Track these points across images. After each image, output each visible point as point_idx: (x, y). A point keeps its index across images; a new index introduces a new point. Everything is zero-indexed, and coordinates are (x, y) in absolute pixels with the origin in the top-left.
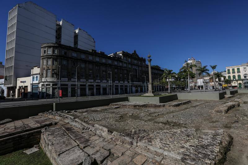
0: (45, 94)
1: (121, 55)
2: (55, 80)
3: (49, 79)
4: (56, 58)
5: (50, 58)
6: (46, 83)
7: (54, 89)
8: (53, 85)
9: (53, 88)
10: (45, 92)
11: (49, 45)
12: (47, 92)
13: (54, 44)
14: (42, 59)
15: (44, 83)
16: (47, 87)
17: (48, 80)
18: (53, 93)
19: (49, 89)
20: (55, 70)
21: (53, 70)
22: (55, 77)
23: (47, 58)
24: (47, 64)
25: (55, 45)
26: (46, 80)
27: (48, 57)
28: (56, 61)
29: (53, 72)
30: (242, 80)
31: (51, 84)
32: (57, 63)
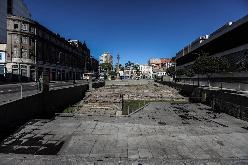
0: (20, 77)
1: (76, 43)
2: (33, 62)
3: (26, 61)
4: (33, 37)
5: (26, 36)
6: (21, 65)
7: (31, 72)
8: (31, 67)
9: (30, 70)
10: (19, 75)
11: (24, 20)
12: (23, 75)
13: (31, 21)
14: (11, 34)
15: (18, 64)
16: (22, 69)
17: (24, 62)
18: (31, 76)
19: (25, 71)
20: (32, 51)
21: (30, 51)
22: (32, 59)
23: (21, 35)
24: (22, 42)
25: (32, 23)
26: (20, 61)
27: (23, 34)
28: (34, 41)
29: (30, 53)
30: (143, 74)
31: (29, 66)
32: (35, 44)
